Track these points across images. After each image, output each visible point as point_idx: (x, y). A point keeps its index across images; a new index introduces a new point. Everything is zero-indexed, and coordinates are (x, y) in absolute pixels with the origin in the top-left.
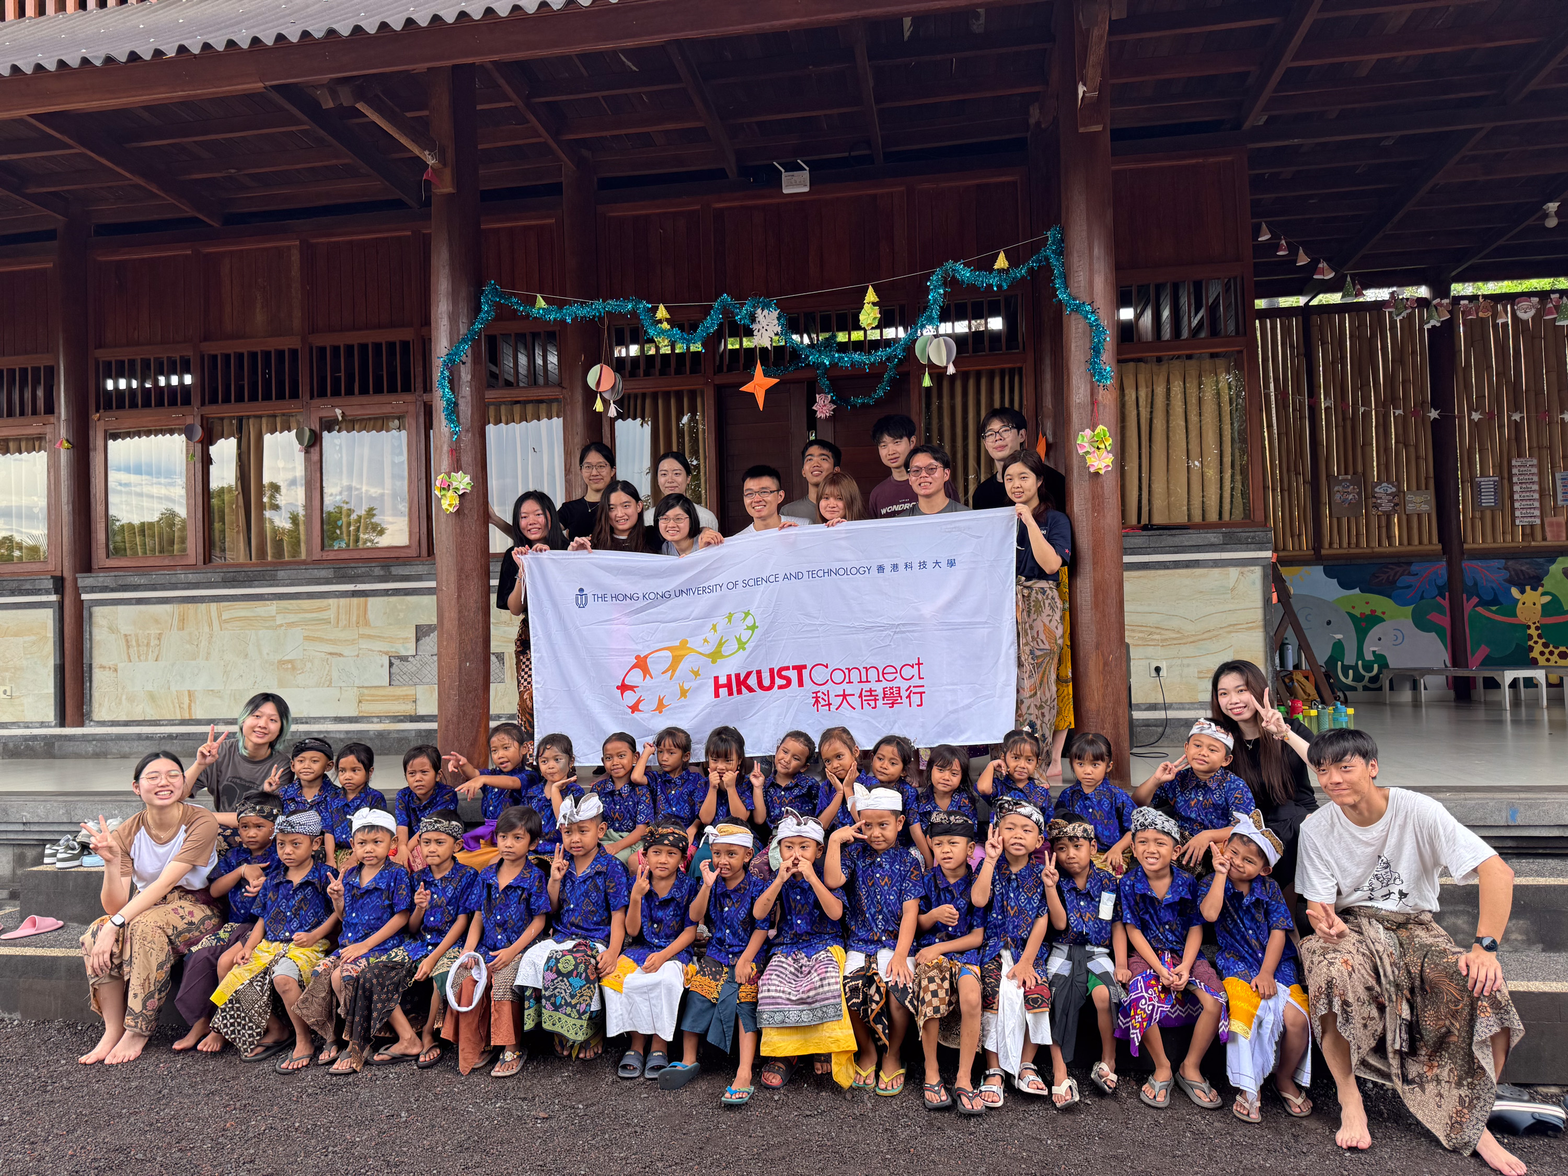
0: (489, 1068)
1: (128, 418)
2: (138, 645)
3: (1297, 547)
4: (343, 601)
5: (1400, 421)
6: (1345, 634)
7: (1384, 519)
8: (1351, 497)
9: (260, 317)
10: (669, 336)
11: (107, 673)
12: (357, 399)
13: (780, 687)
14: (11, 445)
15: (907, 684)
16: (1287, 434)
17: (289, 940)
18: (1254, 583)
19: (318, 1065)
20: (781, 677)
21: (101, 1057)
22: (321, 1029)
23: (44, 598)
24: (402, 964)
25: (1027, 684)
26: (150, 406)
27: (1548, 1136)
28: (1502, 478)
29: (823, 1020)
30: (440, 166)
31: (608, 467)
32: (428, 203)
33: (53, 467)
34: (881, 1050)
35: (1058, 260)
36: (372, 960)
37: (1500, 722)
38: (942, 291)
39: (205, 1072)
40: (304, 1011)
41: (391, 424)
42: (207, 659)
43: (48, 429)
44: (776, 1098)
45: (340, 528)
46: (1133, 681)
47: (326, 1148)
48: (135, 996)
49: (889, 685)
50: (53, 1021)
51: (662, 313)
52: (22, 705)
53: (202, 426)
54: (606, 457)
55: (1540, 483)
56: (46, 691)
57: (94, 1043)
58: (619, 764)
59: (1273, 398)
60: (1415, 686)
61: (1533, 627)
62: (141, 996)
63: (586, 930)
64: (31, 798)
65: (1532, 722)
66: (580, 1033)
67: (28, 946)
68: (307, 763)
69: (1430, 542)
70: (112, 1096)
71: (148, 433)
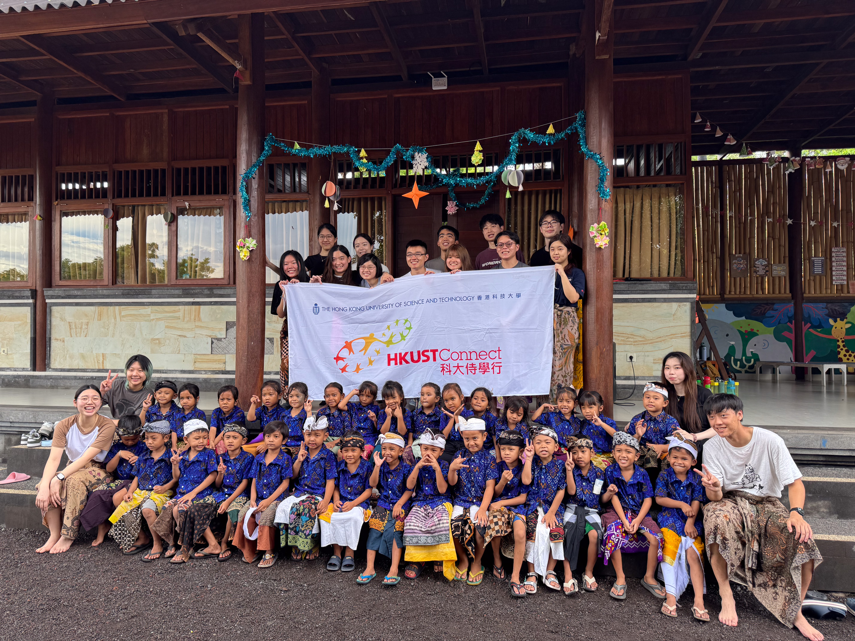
0: (257, 563)
1: (73, 205)
2: (76, 328)
3: (711, 293)
4: (187, 307)
5: (771, 225)
6: (736, 342)
7: (760, 279)
8: (742, 266)
9: (145, 151)
10: (366, 166)
11: (59, 342)
12: (197, 197)
13: (424, 361)
14: (10, 217)
15: (493, 361)
16: (708, 231)
17: (152, 490)
18: (686, 312)
19: (165, 558)
20: (424, 355)
21: (48, 549)
22: (167, 538)
23: (26, 301)
24: (211, 505)
25: (557, 363)
26: (85, 198)
27: (836, 620)
28: (826, 258)
29: (439, 543)
30: (244, 69)
31: (333, 237)
32: (236, 90)
33: (32, 230)
34: (471, 561)
35: (582, 130)
36: (194, 502)
37: (820, 392)
38: (517, 145)
39: (104, 559)
40: (158, 528)
41: (215, 211)
42: (113, 337)
43: (30, 209)
44: (412, 584)
45: (187, 268)
46: (617, 363)
47: (166, 602)
48: (68, 518)
49: (483, 361)
50: (23, 529)
51: (363, 153)
52: (13, 358)
53: (113, 210)
54: (332, 232)
55: (848, 262)
56: (26, 351)
57: (44, 542)
58: (332, 400)
59: (701, 211)
60: (774, 372)
61: (840, 341)
62: (71, 519)
63: (313, 489)
64: (14, 409)
65: (838, 393)
66: (306, 546)
67: (11, 488)
68: (163, 394)
69: (785, 293)
70: (53, 571)
71: (84, 213)
